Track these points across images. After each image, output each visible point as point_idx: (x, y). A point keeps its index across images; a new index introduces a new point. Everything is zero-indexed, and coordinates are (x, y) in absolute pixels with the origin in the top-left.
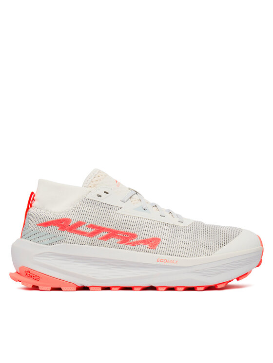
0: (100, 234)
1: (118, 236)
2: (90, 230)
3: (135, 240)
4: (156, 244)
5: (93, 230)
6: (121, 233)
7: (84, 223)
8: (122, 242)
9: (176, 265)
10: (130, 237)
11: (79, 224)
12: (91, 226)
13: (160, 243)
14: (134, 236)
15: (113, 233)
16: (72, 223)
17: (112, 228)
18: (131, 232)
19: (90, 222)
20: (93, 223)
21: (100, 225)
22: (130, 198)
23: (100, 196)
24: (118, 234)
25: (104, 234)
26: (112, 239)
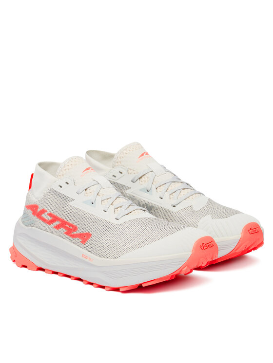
0: (55, 223)
1: (66, 227)
2: (49, 218)
3: (75, 233)
4: (86, 240)
5: (51, 218)
6: (68, 224)
7: (46, 211)
8: (66, 233)
10: (73, 229)
11: (43, 211)
12: (50, 215)
13: (90, 239)
14: (75, 228)
15: (63, 224)
16: (39, 210)
17: (63, 218)
18: (75, 224)
19: (49, 211)
20: (52, 212)
21: (56, 214)
22: (86, 190)
23: (61, 187)
24: (67, 225)
25: (57, 223)
26: (62, 229)
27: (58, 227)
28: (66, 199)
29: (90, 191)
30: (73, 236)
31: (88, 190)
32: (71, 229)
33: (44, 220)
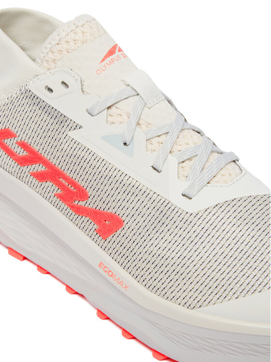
0: (34, 166)
1: (60, 182)
2: (21, 152)
3: (82, 203)
4: (111, 231)
5: (25, 153)
6: (66, 178)
7: (14, 135)
9: (123, 290)
10: (76, 193)
11: (8, 134)
12: (23, 145)
13: (118, 232)
14: (82, 194)
17: (54, 162)
18: (82, 184)
19: (22, 137)
20: (28, 141)
21: (36, 148)
22: (109, 108)
23: (50, 90)
24: (61, 179)
25: (40, 168)
26: (49, 184)
27: (41, 177)
28: (62, 120)
29: (119, 112)
30: (79, 211)
31: (113, 108)
32: (73, 193)
33: (10, 153)
